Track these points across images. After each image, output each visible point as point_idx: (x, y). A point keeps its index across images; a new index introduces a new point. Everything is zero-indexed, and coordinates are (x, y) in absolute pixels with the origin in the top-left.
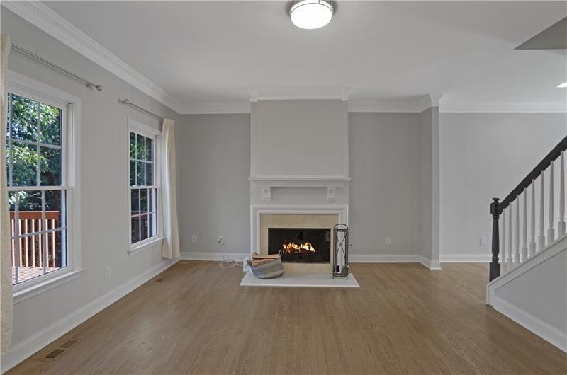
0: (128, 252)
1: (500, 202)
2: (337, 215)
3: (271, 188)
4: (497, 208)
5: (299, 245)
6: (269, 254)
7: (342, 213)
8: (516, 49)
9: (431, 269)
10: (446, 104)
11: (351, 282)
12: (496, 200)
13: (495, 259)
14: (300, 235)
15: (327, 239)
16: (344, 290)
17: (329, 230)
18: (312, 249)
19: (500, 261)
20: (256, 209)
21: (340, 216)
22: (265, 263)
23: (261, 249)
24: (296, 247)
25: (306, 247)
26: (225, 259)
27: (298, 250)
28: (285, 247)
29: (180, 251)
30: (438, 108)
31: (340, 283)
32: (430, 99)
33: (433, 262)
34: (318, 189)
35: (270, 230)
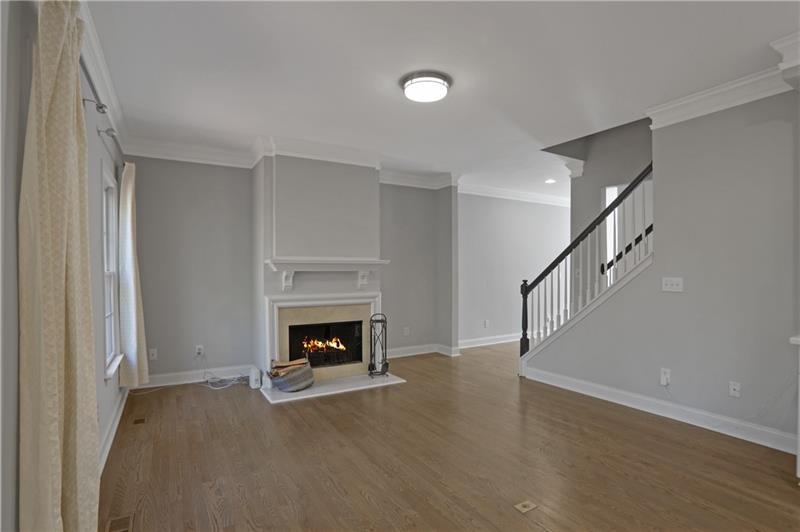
0: (106, 380)
1: (529, 283)
2: (369, 304)
3: (296, 273)
4: (526, 289)
5: (324, 342)
6: (291, 360)
7: (375, 302)
8: (543, 150)
9: (453, 355)
10: (465, 185)
11: (392, 380)
12: (525, 282)
13: (525, 334)
14: (325, 331)
15: (357, 334)
16: (385, 389)
17: (360, 323)
18: (342, 347)
19: (529, 337)
20: (274, 301)
21: (372, 305)
22: (294, 371)
23: (280, 354)
24: (320, 344)
25: (333, 345)
26: (208, 378)
27: (322, 349)
28: (305, 346)
29: (150, 373)
30: (456, 187)
31: (379, 382)
32: (450, 178)
33: (454, 349)
34: (348, 274)
35: (291, 328)
